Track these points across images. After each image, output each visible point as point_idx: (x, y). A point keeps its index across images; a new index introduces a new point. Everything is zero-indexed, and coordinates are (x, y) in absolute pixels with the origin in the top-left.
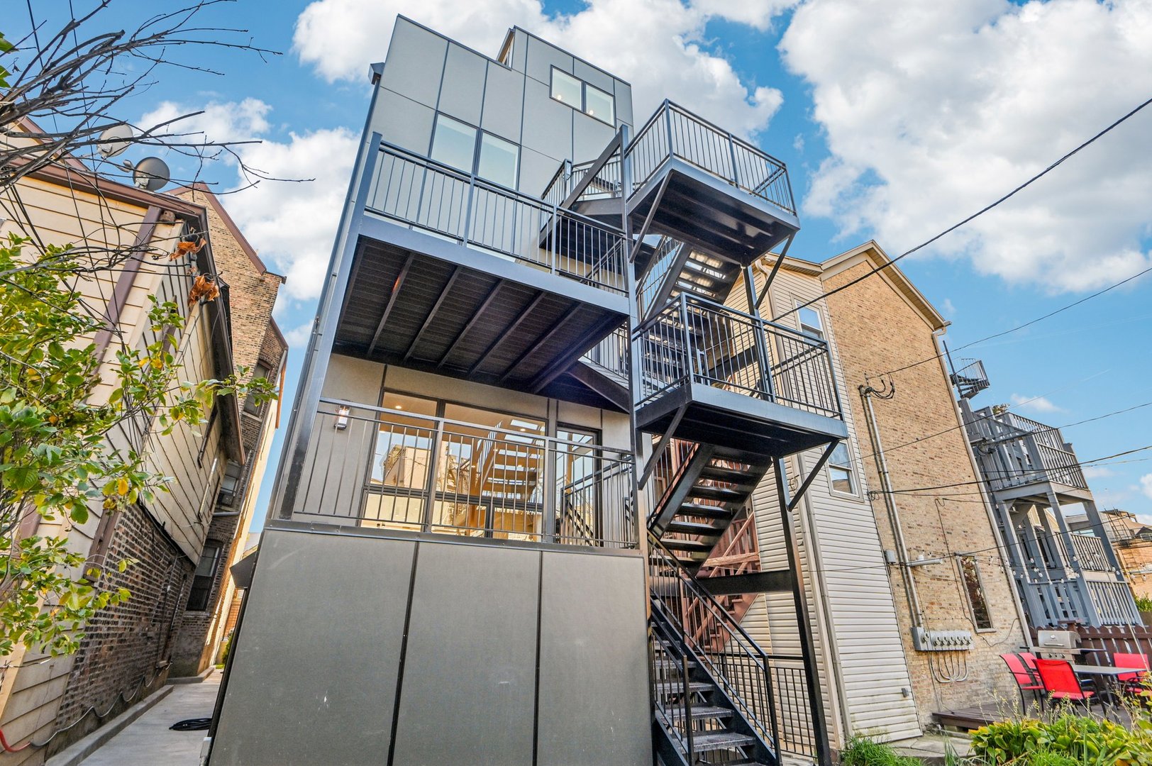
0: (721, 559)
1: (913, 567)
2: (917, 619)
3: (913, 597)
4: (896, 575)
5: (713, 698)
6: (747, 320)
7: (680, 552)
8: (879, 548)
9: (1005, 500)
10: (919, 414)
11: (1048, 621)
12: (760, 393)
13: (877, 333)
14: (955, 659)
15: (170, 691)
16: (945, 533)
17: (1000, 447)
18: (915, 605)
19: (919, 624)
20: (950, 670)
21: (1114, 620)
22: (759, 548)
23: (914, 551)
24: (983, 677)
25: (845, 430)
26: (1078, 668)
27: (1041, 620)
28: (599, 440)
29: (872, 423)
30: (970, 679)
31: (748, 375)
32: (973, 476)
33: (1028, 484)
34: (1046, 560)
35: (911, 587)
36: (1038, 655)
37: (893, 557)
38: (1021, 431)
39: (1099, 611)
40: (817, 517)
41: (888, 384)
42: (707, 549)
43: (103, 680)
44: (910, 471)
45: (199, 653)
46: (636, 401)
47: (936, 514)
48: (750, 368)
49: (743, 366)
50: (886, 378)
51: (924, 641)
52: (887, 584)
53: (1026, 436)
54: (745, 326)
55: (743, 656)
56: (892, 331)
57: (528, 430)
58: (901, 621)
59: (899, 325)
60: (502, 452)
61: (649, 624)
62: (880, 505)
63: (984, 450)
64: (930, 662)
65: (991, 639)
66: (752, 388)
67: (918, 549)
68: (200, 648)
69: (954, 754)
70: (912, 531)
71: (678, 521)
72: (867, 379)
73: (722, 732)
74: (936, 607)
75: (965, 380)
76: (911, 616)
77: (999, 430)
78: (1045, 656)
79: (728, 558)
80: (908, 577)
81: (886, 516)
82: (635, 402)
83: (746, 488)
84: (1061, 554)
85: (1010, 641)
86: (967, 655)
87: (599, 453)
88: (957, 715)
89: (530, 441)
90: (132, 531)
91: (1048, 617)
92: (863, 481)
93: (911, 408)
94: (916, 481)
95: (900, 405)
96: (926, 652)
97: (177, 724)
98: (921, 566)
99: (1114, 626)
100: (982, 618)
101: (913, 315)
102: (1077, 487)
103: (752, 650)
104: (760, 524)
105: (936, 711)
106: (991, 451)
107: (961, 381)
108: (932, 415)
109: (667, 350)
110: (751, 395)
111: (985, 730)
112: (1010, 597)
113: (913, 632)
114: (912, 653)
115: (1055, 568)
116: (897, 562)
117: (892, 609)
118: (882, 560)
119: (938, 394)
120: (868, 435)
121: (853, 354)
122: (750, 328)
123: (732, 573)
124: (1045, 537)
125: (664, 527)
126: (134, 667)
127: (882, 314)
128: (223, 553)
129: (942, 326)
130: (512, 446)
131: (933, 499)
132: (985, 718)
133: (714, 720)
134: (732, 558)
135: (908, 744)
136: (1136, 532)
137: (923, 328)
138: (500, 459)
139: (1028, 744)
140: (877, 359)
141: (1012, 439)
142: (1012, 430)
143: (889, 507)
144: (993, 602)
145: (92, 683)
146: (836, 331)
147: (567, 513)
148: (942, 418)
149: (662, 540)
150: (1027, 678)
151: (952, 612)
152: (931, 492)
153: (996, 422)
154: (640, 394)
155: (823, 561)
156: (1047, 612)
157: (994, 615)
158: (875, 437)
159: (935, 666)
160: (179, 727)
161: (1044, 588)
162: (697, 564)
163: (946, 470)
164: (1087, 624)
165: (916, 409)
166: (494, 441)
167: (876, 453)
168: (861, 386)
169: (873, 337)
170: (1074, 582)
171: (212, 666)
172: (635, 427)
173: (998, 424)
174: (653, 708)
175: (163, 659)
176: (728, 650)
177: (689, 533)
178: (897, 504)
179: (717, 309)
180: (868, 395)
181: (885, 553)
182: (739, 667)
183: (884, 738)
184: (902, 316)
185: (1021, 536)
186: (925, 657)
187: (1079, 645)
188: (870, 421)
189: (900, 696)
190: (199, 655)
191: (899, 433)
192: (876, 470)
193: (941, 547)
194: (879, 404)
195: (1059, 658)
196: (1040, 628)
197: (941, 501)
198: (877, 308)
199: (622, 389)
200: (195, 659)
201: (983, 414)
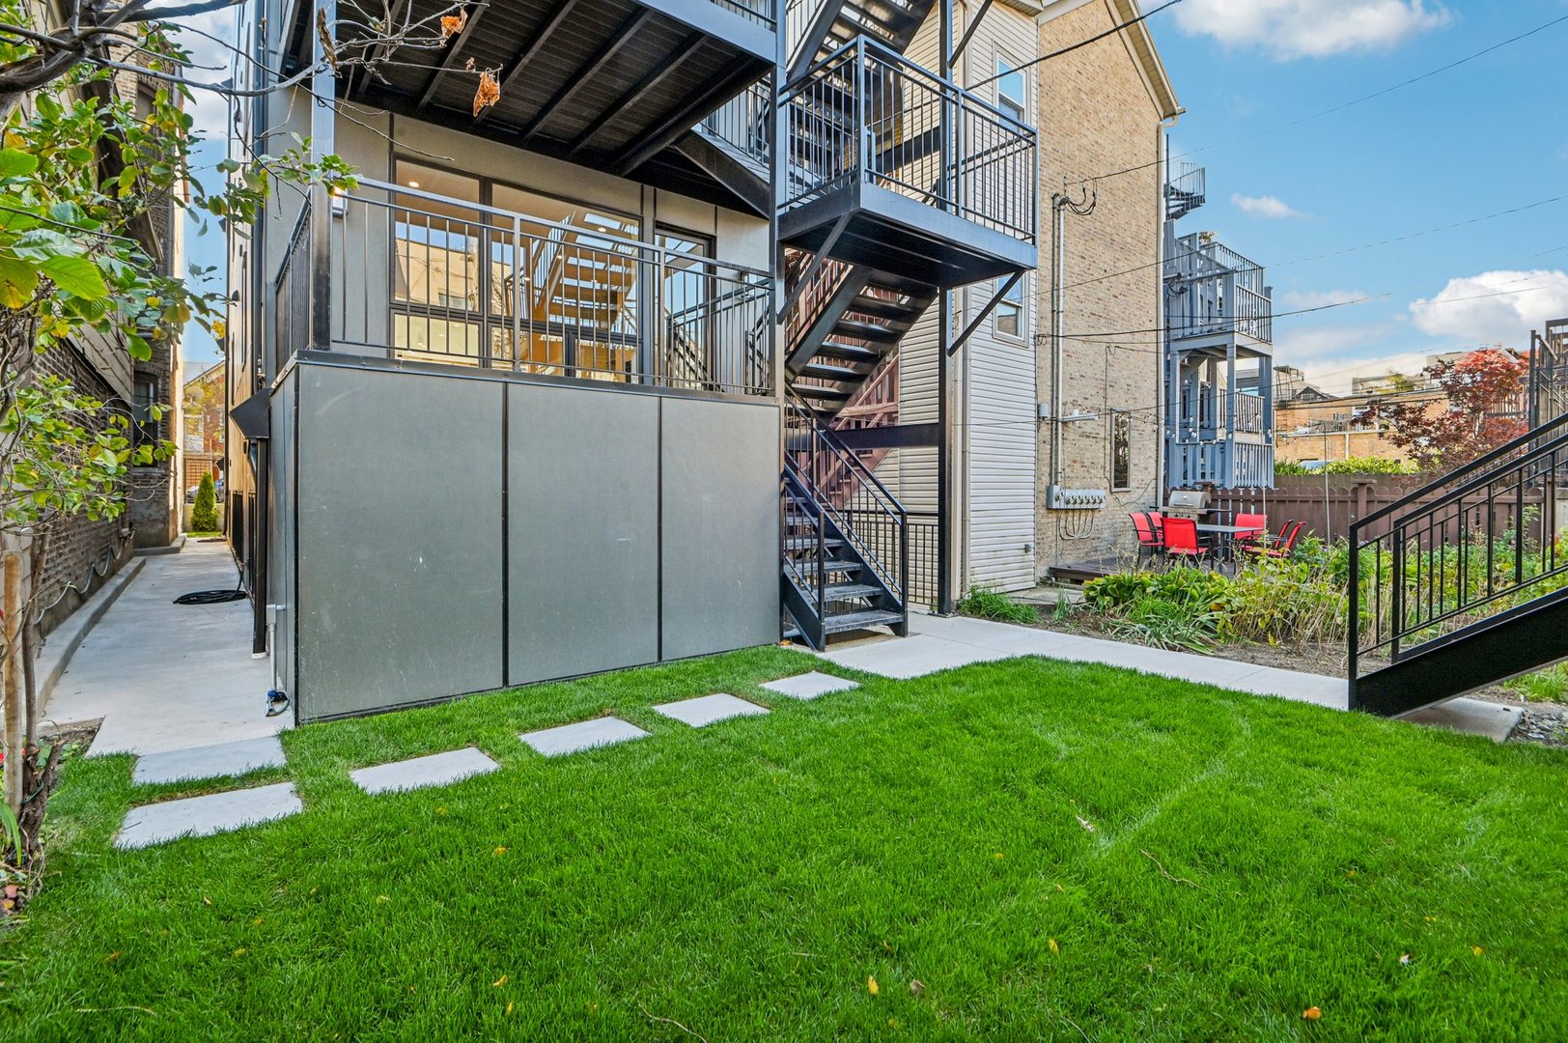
0: (853, 409)
1: (1064, 423)
2: (1056, 477)
3: (1057, 455)
4: (1045, 431)
5: (840, 553)
6: (932, 84)
7: (815, 401)
8: (1033, 401)
9: (1180, 351)
10: (1115, 237)
11: (1184, 482)
12: (936, 199)
13: (1092, 117)
14: (1083, 518)
15: (143, 563)
16: (1107, 386)
17: (1194, 286)
18: (1057, 463)
19: (1056, 483)
20: (1076, 527)
21: (1247, 483)
22: (900, 398)
23: (1069, 405)
24: (1106, 535)
25: (1034, 259)
26: (1200, 527)
27: (1177, 479)
28: (711, 252)
29: (1059, 247)
30: (1093, 536)
31: (924, 171)
32: (1154, 321)
33: (1211, 333)
34: (1202, 419)
35: (1057, 444)
36: (1165, 514)
37: (1046, 412)
38: (1223, 267)
39: (1237, 472)
40: (973, 363)
41: (1089, 194)
42: (844, 398)
43: (71, 551)
44: (1087, 312)
45: (165, 518)
46: (779, 201)
47: (1102, 364)
48: (927, 160)
49: (918, 156)
50: (1089, 185)
51: (1057, 499)
52: (1033, 440)
53: (1226, 274)
54: (929, 92)
55: (880, 513)
56: (1111, 115)
57: (609, 231)
58: (1039, 479)
59: (1123, 107)
60: (572, 261)
61: (782, 479)
62: (1045, 352)
63: (1176, 287)
64: (1058, 519)
65: (1124, 498)
66: (927, 190)
67: (1074, 403)
68: (163, 512)
69: (1066, 602)
70: (1074, 382)
71: (814, 363)
72: (1065, 185)
73: (849, 584)
74: (1077, 465)
75: (1178, 194)
76: (1051, 474)
77: (1199, 263)
78: (1171, 515)
79: (861, 408)
80: (1057, 434)
81: (1049, 365)
82: (778, 204)
83: (900, 326)
84: (1218, 414)
85: (1142, 501)
86: (1097, 514)
87: (711, 269)
88: (1072, 569)
89: (609, 246)
90: (49, 361)
91: (1185, 478)
92: (1032, 321)
93: (1108, 230)
94: (1092, 324)
95: (1098, 224)
96: (1057, 510)
97: (182, 598)
98: (1073, 422)
99: (1247, 489)
100: (1121, 476)
101: (1143, 94)
102: (1260, 340)
103: (891, 508)
104: (905, 370)
105: (1053, 565)
106: (1182, 291)
107: (1172, 194)
108: (1129, 240)
109: (820, 123)
110: (925, 201)
111: (1101, 581)
112: (1154, 457)
113: (1049, 490)
114: (1043, 511)
115: (1208, 429)
116: (1049, 416)
117: (1033, 466)
118: (1034, 414)
119: (1144, 213)
120: (1050, 263)
121: (1058, 147)
122: (935, 97)
123: (863, 426)
124: (1208, 394)
125: (797, 371)
126: (97, 537)
127: (1105, 87)
128: (160, 391)
129: (1175, 114)
130: (587, 252)
131: (1104, 346)
132: (1102, 571)
133: (839, 573)
134: (866, 409)
135: (1021, 594)
136: (1298, 392)
137: (1149, 114)
138: (571, 272)
139: (1137, 594)
140: (1084, 157)
141: (1210, 278)
142: (1214, 266)
143: (1055, 354)
144: (1136, 461)
145: (60, 555)
146: (1041, 110)
147: (676, 350)
148: (1140, 245)
149: (793, 385)
150: (1149, 536)
151: (1092, 471)
152: (1105, 339)
153: (1198, 253)
154: (784, 192)
155: (971, 414)
156: (1185, 473)
157: (1135, 476)
158: (1059, 266)
159: (1062, 524)
160: (185, 600)
161: (1190, 449)
162: (828, 415)
163: (1127, 312)
164: (1222, 485)
165: (1114, 231)
166: (559, 244)
167: (1055, 287)
168: (1057, 195)
169: (1086, 123)
170: (1222, 443)
171: (181, 534)
172: (776, 239)
173: (1200, 256)
174: (782, 562)
175: (123, 527)
176: (855, 507)
177: (823, 378)
178: (1064, 351)
179: (894, 61)
180: (1062, 207)
181: (1038, 406)
182: (874, 525)
183: (999, 590)
184: (1129, 94)
185: (1184, 392)
186: (1055, 514)
187: (1207, 505)
188: (1056, 244)
189: (1022, 552)
190: (165, 521)
191: (1087, 262)
192: (1049, 309)
193: (1098, 402)
194: (1072, 221)
195: (1185, 517)
196: (1174, 489)
197: (1112, 349)
198: (1101, 78)
199: (758, 182)
200: (161, 526)
201: (1186, 243)
